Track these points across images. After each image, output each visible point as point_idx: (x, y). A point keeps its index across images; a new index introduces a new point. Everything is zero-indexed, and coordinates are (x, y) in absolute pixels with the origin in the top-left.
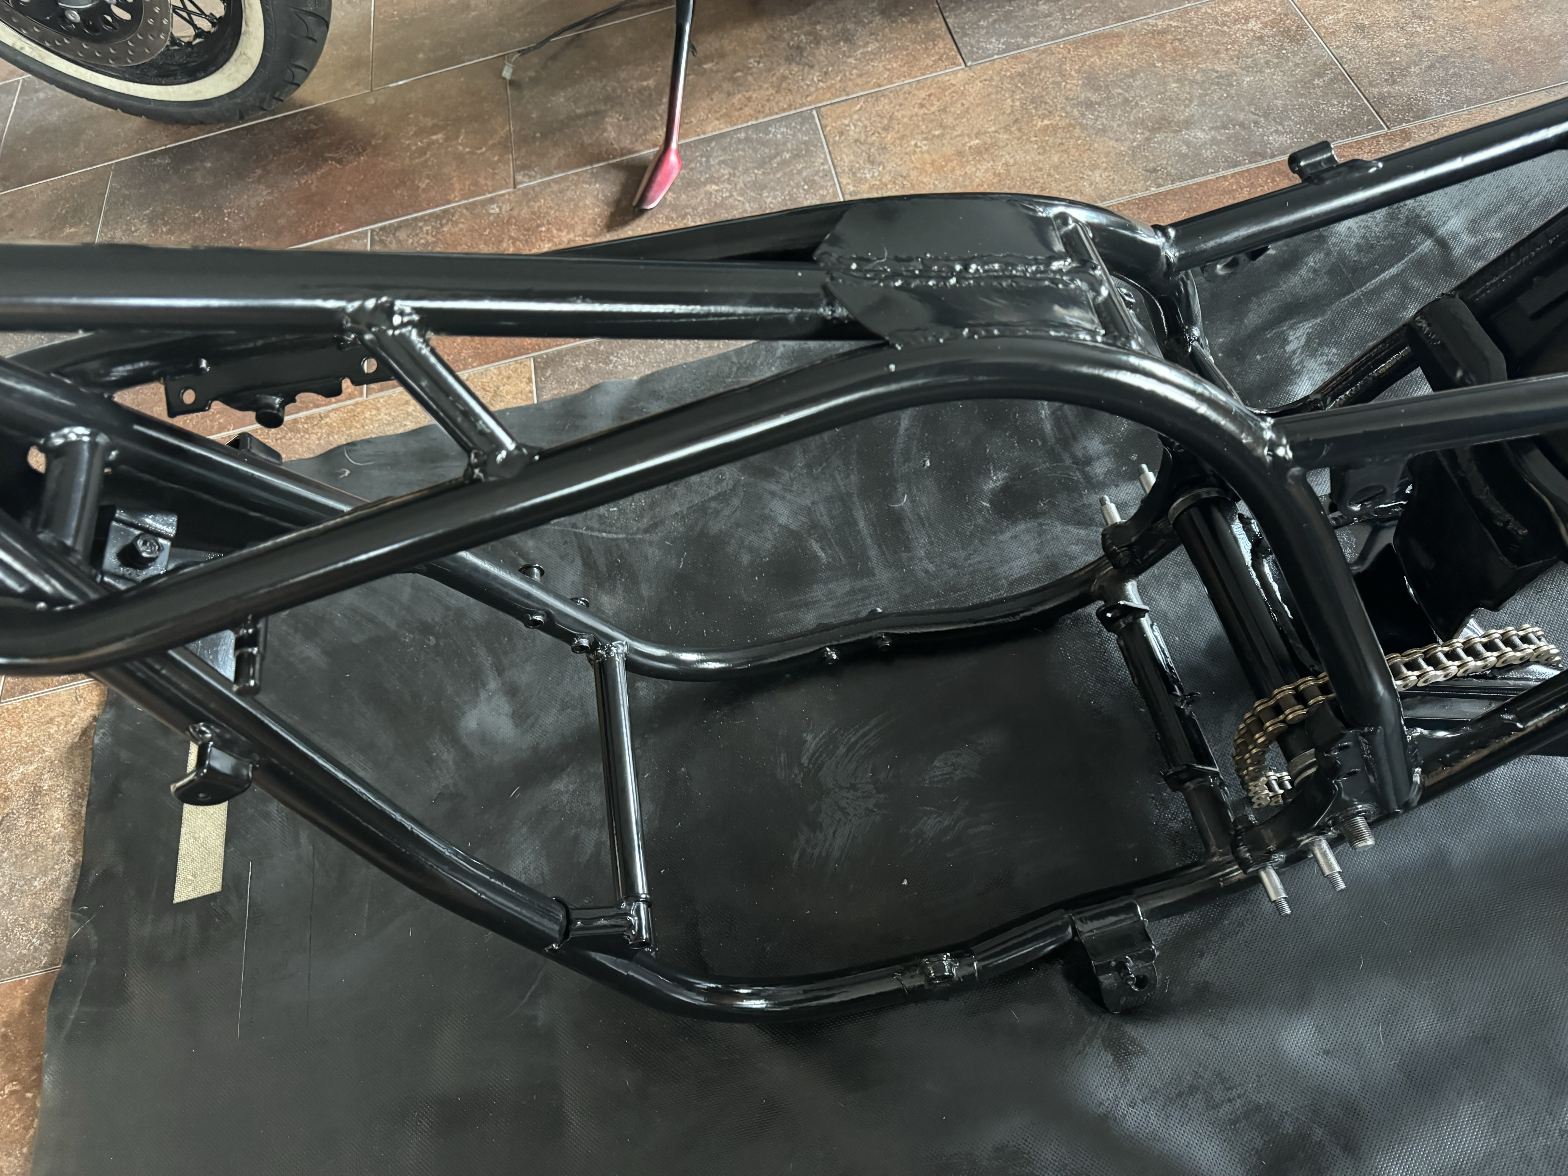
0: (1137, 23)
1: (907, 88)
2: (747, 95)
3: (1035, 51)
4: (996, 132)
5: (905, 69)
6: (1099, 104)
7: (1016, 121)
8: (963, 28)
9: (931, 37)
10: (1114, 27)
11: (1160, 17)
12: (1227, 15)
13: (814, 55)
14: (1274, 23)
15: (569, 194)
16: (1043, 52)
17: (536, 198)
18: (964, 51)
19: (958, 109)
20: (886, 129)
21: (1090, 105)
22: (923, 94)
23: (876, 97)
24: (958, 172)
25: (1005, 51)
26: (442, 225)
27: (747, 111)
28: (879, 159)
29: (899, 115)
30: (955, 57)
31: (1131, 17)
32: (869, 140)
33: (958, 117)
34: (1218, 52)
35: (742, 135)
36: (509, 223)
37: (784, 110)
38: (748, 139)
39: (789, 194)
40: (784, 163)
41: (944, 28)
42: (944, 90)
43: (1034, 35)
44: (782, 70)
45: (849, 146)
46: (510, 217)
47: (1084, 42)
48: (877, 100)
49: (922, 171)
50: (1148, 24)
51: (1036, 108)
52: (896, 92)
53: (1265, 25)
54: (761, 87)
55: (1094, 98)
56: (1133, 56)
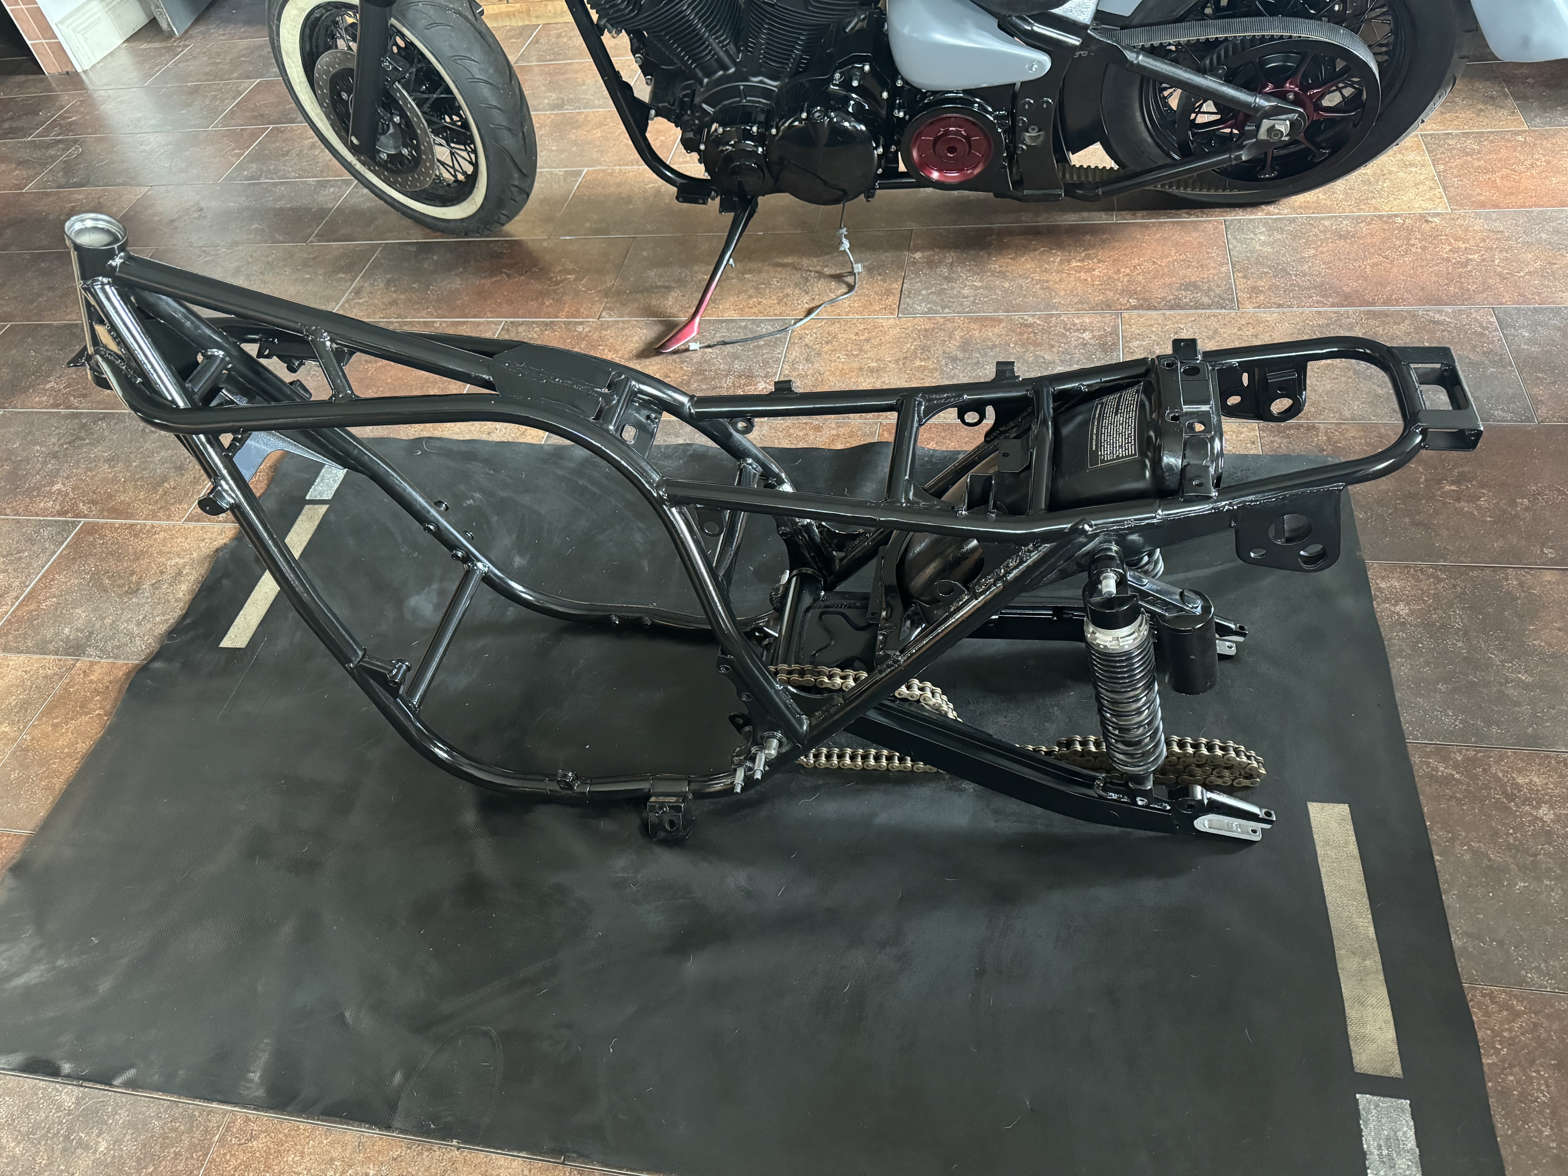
0: (1016, 316)
1: (855, 321)
2: (760, 300)
3: (944, 317)
4: (890, 361)
5: (860, 309)
6: (960, 361)
7: (905, 358)
8: (910, 292)
9: (888, 292)
10: (1001, 314)
11: (1033, 316)
12: (1075, 325)
13: (812, 286)
14: (1100, 337)
15: (627, 331)
16: (949, 320)
17: (606, 329)
18: (902, 306)
19: (875, 342)
20: (827, 343)
21: (954, 359)
22: (862, 327)
23: (833, 322)
24: (853, 380)
25: (926, 313)
26: (546, 330)
27: (755, 310)
28: (813, 359)
29: (840, 336)
30: (894, 310)
31: (1014, 311)
32: (814, 347)
33: (873, 347)
34: (1053, 346)
35: (743, 324)
36: (584, 339)
37: (776, 315)
38: (745, 327)
39: (750, 366)
40: (758, 347)
41: (899, 290)
42: (876, 328)
43: (949, 308)
44: (789, 291)
45: (800, 347)
46: (587, 336)
47: (977, 320)
48: (834, 324)
49: (833, 373)
50: (1022, 318)
51: (921, 353)
52: (846, 321)
53: (1094, 337)
54: (771, 297)
55: (960, 355)
56: (1000, 336)
